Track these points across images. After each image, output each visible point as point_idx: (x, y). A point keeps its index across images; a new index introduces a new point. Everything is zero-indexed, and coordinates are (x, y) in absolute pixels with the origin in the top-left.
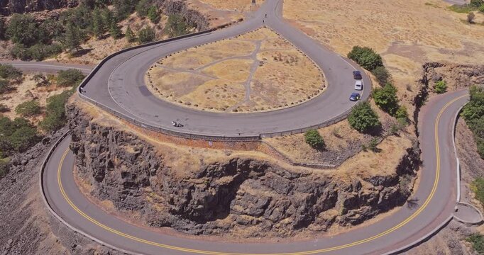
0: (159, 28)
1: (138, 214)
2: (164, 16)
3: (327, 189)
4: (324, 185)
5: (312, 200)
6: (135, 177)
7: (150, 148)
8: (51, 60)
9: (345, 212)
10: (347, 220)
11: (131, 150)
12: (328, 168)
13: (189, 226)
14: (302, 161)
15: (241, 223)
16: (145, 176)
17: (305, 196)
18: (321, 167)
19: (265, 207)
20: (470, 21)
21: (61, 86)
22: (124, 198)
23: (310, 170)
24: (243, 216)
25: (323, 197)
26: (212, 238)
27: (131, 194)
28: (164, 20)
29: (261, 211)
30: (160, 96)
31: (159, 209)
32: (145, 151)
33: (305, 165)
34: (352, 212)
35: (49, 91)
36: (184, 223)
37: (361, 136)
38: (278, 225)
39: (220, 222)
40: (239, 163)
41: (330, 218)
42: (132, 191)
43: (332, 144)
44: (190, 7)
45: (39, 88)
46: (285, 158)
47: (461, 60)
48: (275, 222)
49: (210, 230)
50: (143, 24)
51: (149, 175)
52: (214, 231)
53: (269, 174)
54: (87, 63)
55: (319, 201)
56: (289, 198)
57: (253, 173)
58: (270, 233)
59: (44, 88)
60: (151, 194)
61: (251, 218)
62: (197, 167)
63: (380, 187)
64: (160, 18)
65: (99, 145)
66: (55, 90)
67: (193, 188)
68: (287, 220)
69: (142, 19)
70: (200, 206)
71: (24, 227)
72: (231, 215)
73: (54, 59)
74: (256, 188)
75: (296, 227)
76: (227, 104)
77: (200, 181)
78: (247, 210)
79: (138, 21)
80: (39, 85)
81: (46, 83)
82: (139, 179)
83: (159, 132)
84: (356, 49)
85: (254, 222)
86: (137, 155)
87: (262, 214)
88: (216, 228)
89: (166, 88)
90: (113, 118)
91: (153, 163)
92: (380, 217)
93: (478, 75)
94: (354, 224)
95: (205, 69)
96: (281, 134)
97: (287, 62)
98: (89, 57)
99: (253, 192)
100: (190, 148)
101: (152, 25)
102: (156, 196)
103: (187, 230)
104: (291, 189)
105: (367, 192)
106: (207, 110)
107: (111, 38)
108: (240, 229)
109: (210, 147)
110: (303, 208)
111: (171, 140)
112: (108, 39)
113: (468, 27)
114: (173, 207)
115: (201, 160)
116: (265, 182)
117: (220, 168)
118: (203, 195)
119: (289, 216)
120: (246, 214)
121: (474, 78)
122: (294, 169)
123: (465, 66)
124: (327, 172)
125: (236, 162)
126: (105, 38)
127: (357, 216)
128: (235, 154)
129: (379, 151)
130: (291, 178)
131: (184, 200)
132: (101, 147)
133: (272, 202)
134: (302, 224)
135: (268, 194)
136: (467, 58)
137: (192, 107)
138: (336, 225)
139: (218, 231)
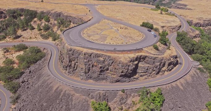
0: (51, 24)
1: (104, 81)
2: (51, 19)
3: (163, 61)
4: (162, 60)
5: (160, 65)
6: (104, 68)
7: (109, 57)
8: (3, 42)
9: (168, 68)
10: (168, 70)
11: (102, 59)
12: (162, 55)
13: (126, 80)
14: (155, 54)
15: (141, 76)
16: (107, 67)
17: (159, 63)
18: (160, 55)
19: (147, 69)
20: (161, 13)
21: (16, 51)
22: (99, 77)
23: (158, 56)
24: (142, 74)
25: (162, 64)
26: (134, 82)
27: (102, 74)
28: (52, 21)
29: (146, 71)
30: (98, 43)
31: (114, 77)
32: (107, 58)
33: (156, 55)
34: (169, 67)
35: (12, 54)
36: (124, 79)
37: (164, 46)
38: (151, 74)
39: (135, 77)
40: (139, 57)
41: (164, 70)
42: (102, 73)
43: (160, 48)
44: (66, 14)
45: (6, 54)
46: (151, 53)
47: (169, 25)
48: (151, 73)
49: (132, 80)
50: (42, 23)
51: (109, 66)
52: (134, 80)
53: (147, 59)
54: (23, 41)
55: (161, 65)
56: (154, 65)
57: (142, 60)
58: (150, 77)
59: (8, 53)
60: (110, 73)
61: (144, 74)
62: (129, 59)
63: (174, 59)
64: (50, 20)
65: (88, 60)
66: (15, 53)
67: (129, 66)
68: (154, 72)
69: (41, 21)
70: (131, 72)
71: (62, 95)
72: (137, 74)
73: (4, 41)
74: (143, 64)
75: (157, 74)
76: (122, 42)
77: (130, 63)
78: (142, 71)
79: (38, 22)
80: (5, 52)
81: (8, 51)
82: (105, 68)
83: (111, 51)
84: (143, 23)
85: (145, 75)
86: (104, 60)
87: (147, 72)
88: (134, 79)
89: (97, 40)
90: (90, 50)
91: (111, 62)
92: (175, 68)
93: (175, 29)
94: (170, 71)
95: (102, 33)
96: (147, 47)
97: (125, 29)
98: (23, 39)
99: (143, 66)
100: (123, 55)
101: (47, 23)
102: (113, 73)
103: (125, 81)
104: (154, 63)
105: (172, 61)
106: (117, 44)
107: (28, 30)
108: (141, 78)
109: (129, 53)
110: (158, 67)
111: (116, 53)
112: (27, 30)
113: (161, 15)
114: (123, 74)
115: (129, 57)
116: (146, 62)
117: (135, 59)
118: (132, 67)
119: (154, 71)
120: (142, 73)
121: (174, 30)
122: (154, 56)
123: (171, 27)
124: (162, 56)
125: (137, 57)
126: (25, 30)
127: (171, 68)
128: (137, 54)
129: (170, 49)
130: (154, 59)
131: (127, 70)
132: (89, 61)
133: (149, 68)
134: (158, 73)
135: (147, 65)
136: (170, 24)
137: (112, 44)
138: (166, 72)
139: (135, 79)
